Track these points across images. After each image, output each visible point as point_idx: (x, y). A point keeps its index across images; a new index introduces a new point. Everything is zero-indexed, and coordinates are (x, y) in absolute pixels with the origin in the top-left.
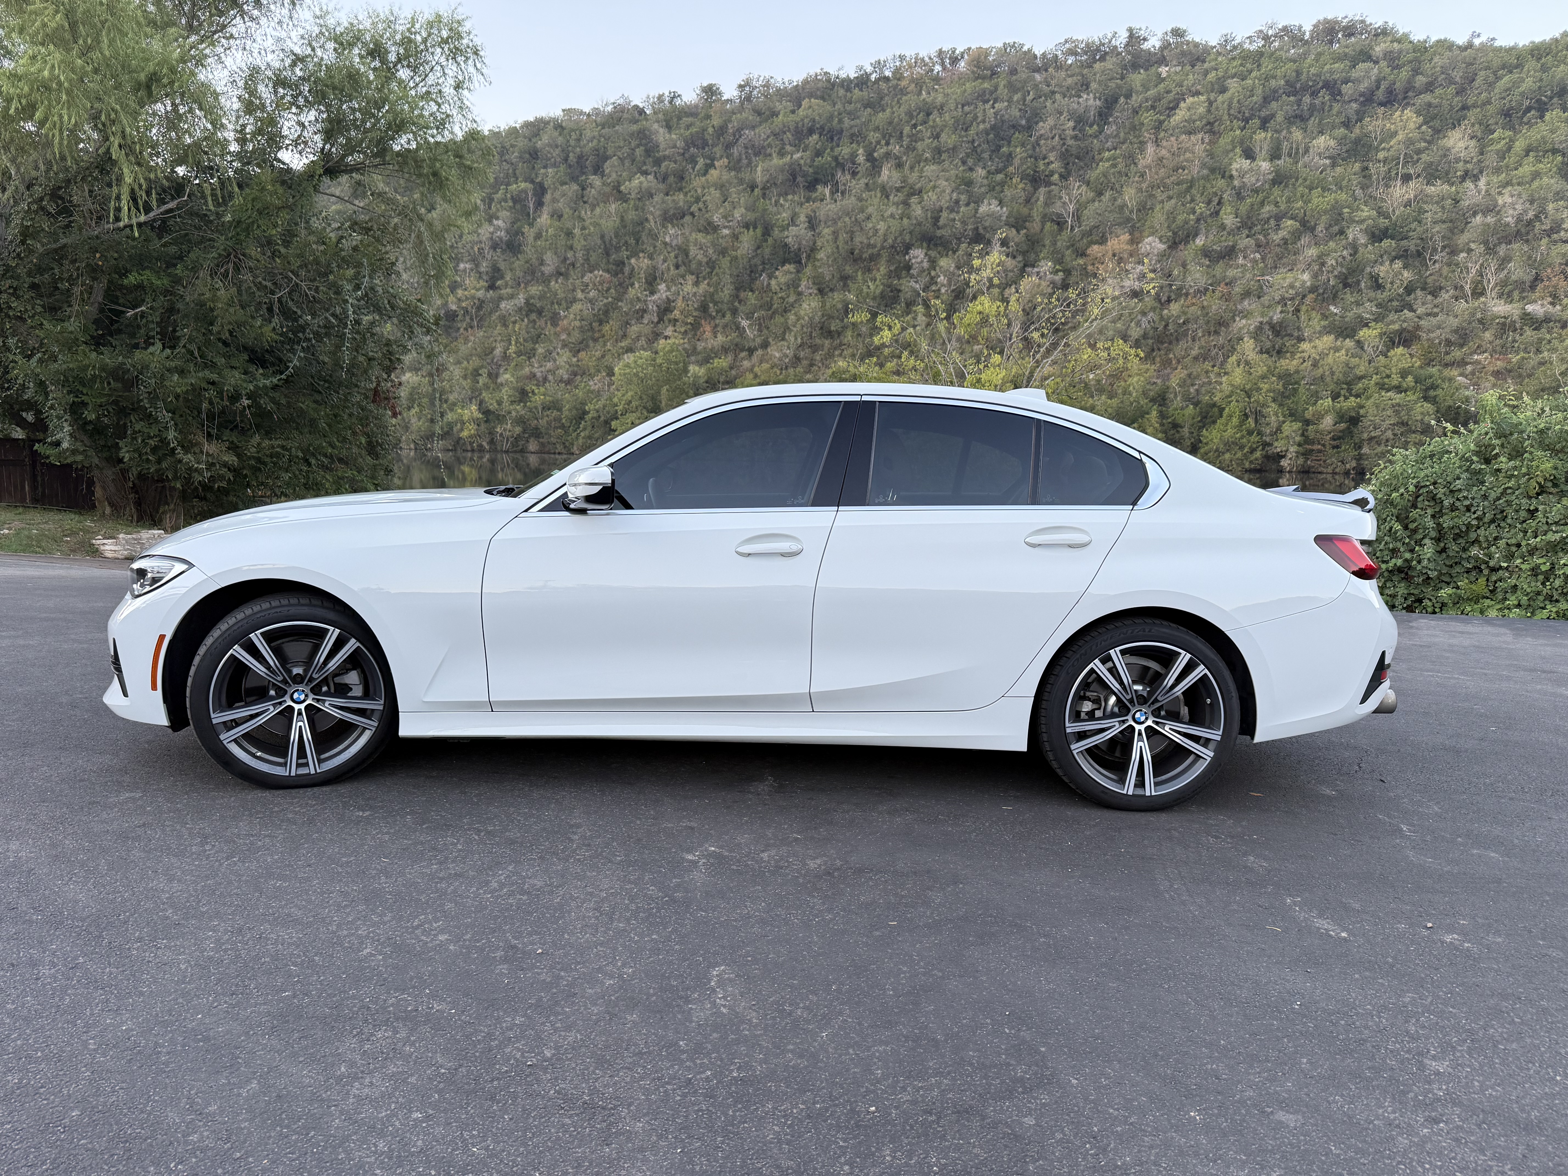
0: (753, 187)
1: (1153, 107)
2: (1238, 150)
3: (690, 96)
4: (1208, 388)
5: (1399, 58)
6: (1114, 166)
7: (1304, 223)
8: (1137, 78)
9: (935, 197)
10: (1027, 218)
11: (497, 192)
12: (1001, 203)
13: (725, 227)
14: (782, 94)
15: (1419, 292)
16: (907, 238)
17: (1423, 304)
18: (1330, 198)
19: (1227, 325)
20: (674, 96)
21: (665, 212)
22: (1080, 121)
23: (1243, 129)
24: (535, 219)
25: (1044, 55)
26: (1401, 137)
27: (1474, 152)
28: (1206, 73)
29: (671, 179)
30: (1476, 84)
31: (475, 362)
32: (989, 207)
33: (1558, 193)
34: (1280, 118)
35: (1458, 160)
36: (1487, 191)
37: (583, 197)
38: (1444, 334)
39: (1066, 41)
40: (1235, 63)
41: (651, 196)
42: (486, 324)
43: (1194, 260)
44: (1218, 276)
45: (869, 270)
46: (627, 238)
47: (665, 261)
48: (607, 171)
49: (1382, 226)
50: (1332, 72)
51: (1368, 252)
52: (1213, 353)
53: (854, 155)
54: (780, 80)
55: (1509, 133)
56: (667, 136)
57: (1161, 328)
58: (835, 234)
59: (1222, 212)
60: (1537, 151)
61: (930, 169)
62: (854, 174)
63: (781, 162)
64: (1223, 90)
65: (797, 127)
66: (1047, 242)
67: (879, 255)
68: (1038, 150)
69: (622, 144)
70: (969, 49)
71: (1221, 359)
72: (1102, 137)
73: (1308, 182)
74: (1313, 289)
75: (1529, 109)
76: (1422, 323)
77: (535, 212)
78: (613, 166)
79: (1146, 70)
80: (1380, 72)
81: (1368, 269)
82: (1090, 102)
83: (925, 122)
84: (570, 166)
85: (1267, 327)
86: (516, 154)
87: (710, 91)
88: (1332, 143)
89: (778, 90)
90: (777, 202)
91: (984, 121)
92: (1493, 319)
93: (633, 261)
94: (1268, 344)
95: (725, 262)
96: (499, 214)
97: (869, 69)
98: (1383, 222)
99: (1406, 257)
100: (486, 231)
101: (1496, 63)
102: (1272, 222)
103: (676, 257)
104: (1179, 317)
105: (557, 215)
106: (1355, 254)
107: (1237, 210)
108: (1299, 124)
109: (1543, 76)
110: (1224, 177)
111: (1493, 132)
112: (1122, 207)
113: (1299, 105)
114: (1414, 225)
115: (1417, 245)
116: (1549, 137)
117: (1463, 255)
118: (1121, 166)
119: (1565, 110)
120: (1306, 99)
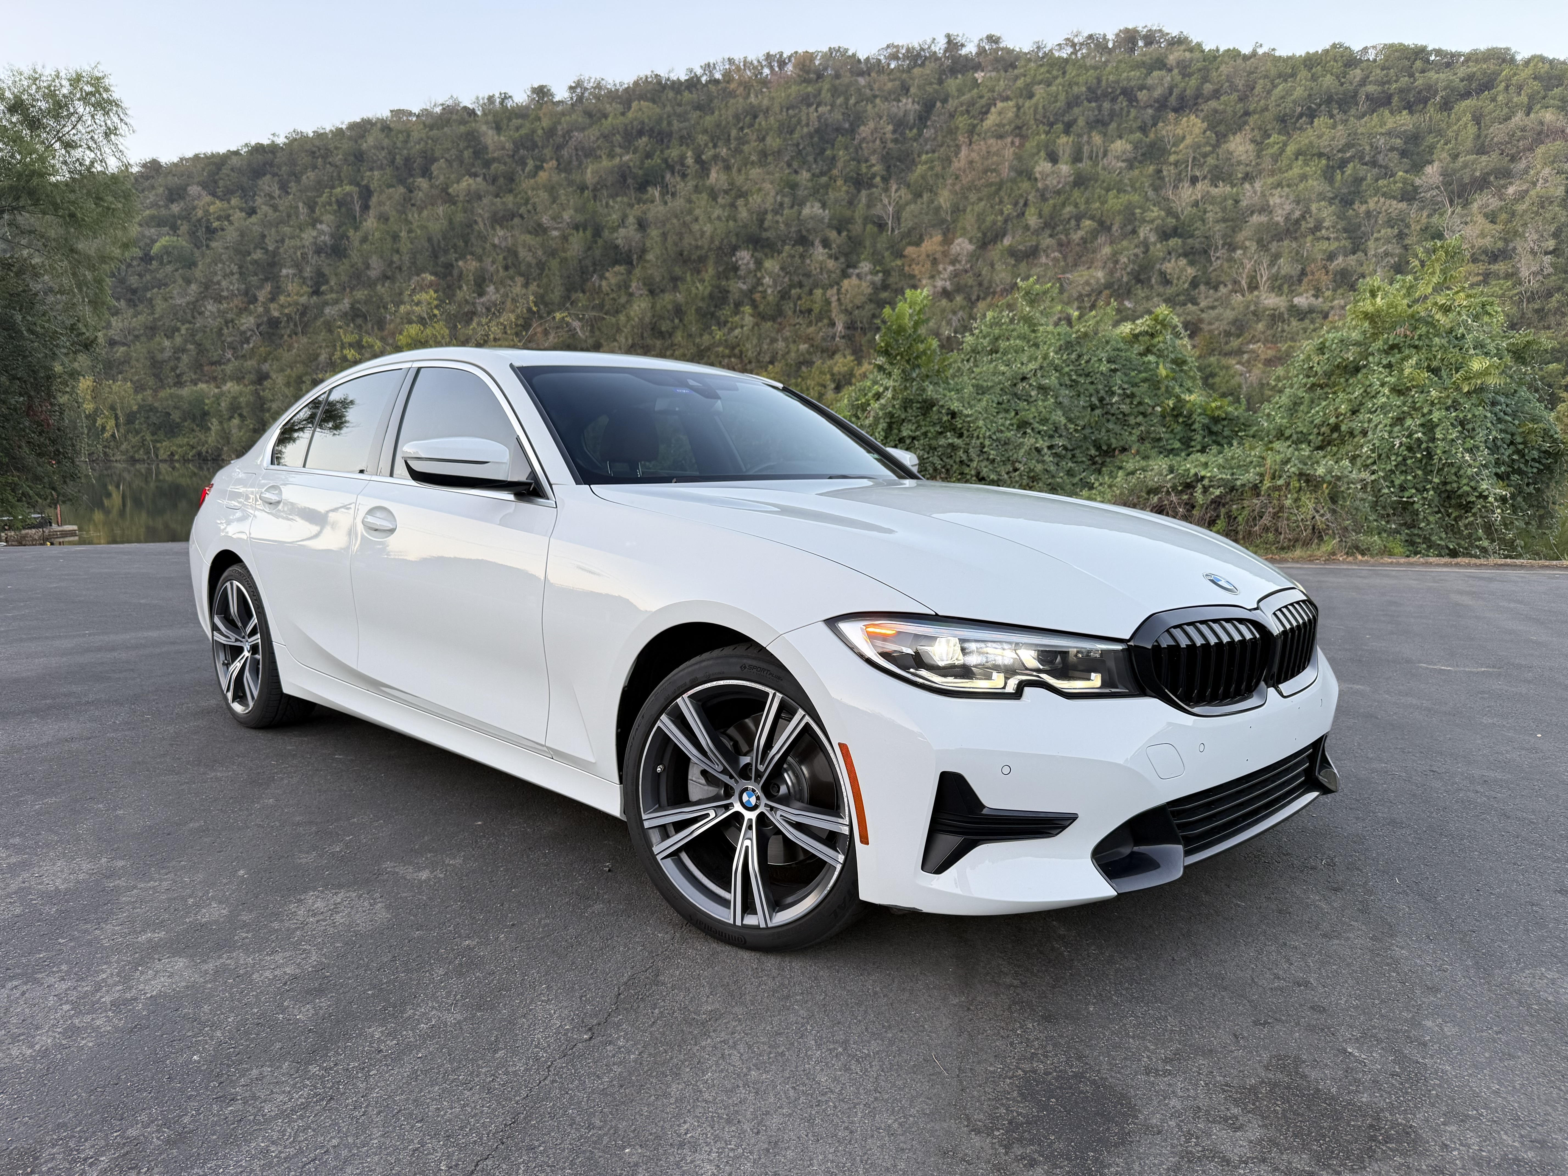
0: (583, 188)
1: (968, 112)
2: (1043, 154)
3: (520, 97)
5: (1189, 66)
6: (932, 168)
7: (1101, 223)
8: (952, 84)
9: (759, 200)
10: (850, 220)
11: (320, 196)
12: (824, 206)
13: (556, 229)
14: (613, 96)
15: (1202, 288)
16: (734, 240)
17: (1206, 298)
18: (1124, 198)
20: (505, 97)
21: (495, 214)
22: (900, 124)
23: (1047, 133)
24: (361, 223)
25: (868, 59)
26: (1188, 141)
27: (1252, 156)
28: (1017, 78)
29: (501, 181)
30: (1256, 91)
31: (299, 369)
32: (812, 209)
33: (1320, 194)
34: (1081, 122)
35: (1239, 163)
36: (1262, 192)
37: (410, 199)
38: (1223, 326)
39: (888, 46)
40: (1043, 70)
41: (480, 198)
42: (311, 330)
43: (1000, 260)
44: (1023, 274)
45: (699, 272)
46: (455, 240)
47: (493, 262)
48: (435, 173)
49: (1170, 225)
50: (1129, 79)
51: (1158, 249)
53: (683, 158)
54: (611, 82)
55: (1282, 138)
56: (496, 138)
58: (664, 235)
59: (1027, 213)
60: (1306, 155)
61: (755, 172)
62: (684, 176)
63: (610, 164)
64: (1030, 96)
65: (626, 129)
66: (868, 244)
67: (707, 256)
68: (860, 152)
69: (450, 146)
70: (796, 53)
72: (921, 140)
73: (1105, 185)
74: (1108, 286)
75: (1301, 116)
76: (1203, 315)
77: (361, 216)
78: (440, 168)
79: (963, 75)
80: (1173, 80)
81: (1158, 266)
82: (909, 105)
83: (751, 125)
84: (397, 169)
86: (340, 156)
87: (541, 92)
88: (1129, 147)
89: (610, 92)
90: (607, 203)
91: (807, 125)
92: (1264, 312)
93: (460, 263)
95: (554, 263)
96: (324, 218)
97: (699, 72)
98: (1172, 222)
99: (1193, 254)
100: (308, 236)
101: (1273, 72)
102: (1073, 222)
103: (505, 258)
105: (383, 218)
106: (1146, 252)
107: (1041, 211)
108: (1100, 128)
109: (1313, 84)
110: (1029, 179)
111: (1269, 136)
112: (938, 209)
113: (1100, 111)
114: (1199, 224)
115: (1201, 243)
116: (1316, 142)
117: (1239, 252)
118: (938, 169)
119: (1331, 116)
120: (1106, 105)
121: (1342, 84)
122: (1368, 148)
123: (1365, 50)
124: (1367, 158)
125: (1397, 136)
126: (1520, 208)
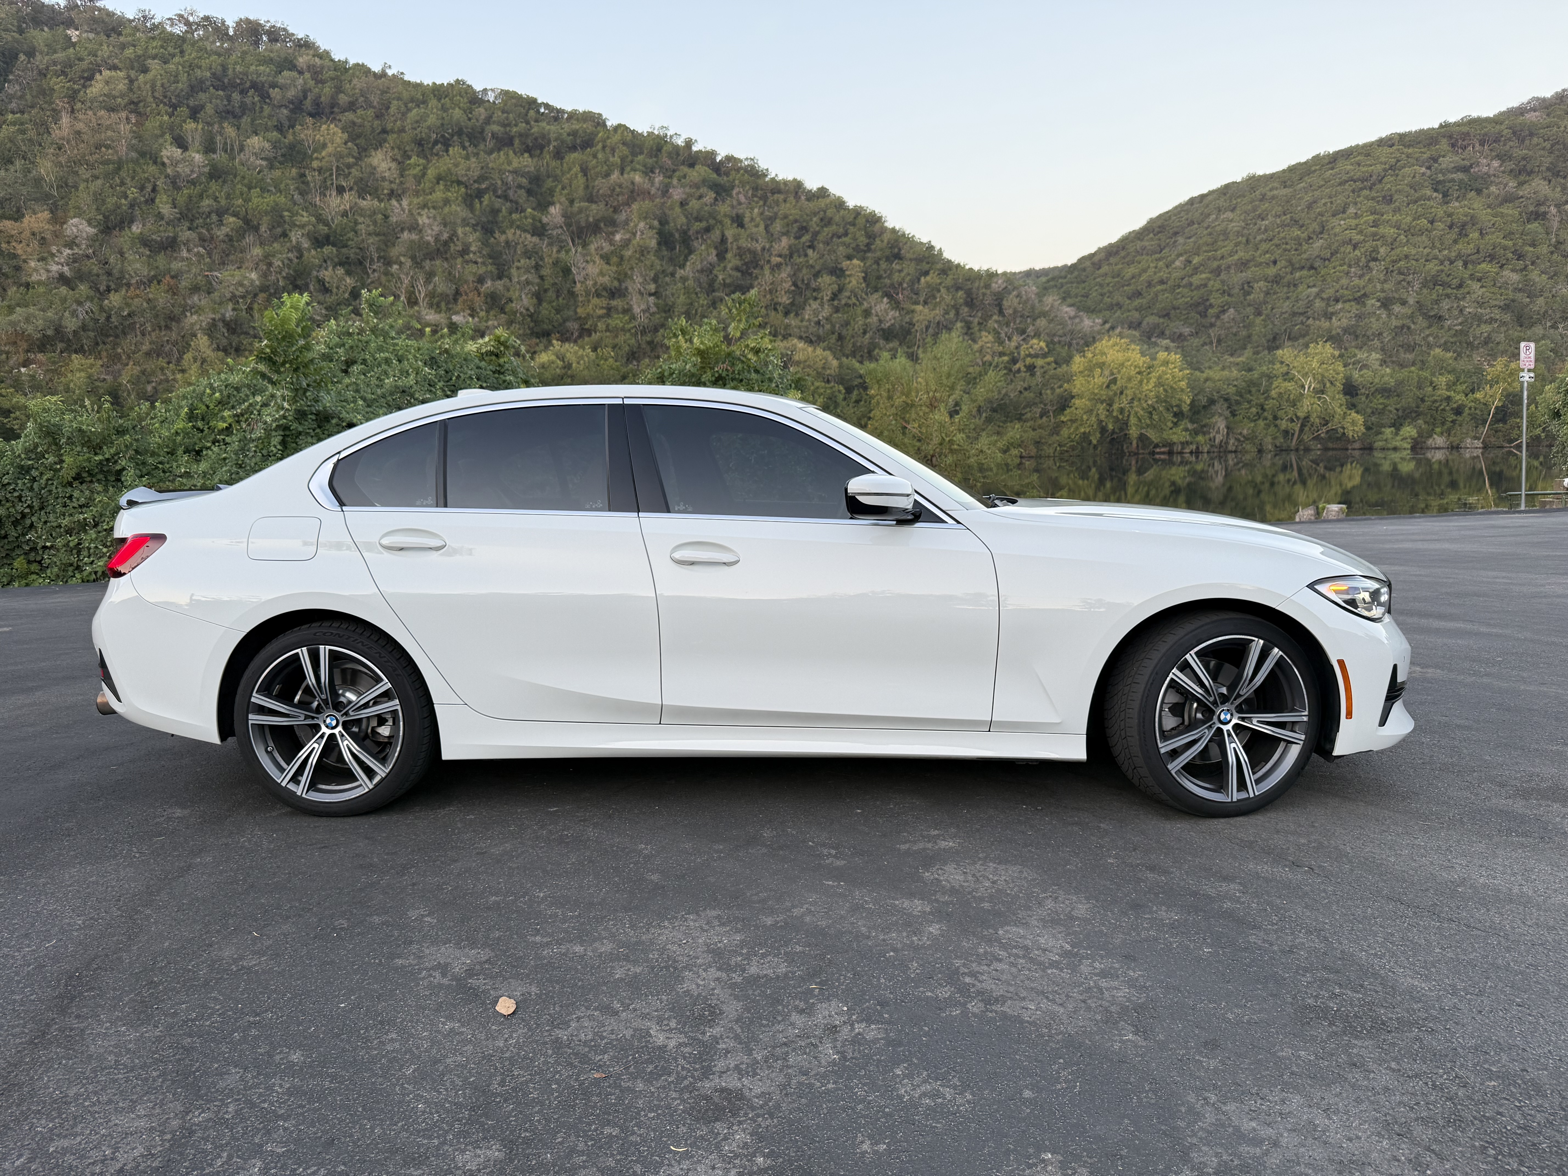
1: (64, 73)
2: (168, 137)
4: (165, 385)
5: (321, 73)
7: (247, 221)
8: (40, 36)
18: (270, 199)
19: (178, 321)
23: (170, 115)
26: (330, 149)
27: (395, 174)
28: (123, 47)
30: (391, 111)
33: (464, 219)
34: (209, 110)
35: (384, 179)
36: (410, 211)
40: (155, 44)
43: (131, 248)
44: (161, 267)
49: (322, 232)
50: (258, 74)
51: (313, 256)
52: (167, 348)
55: (422, 161)
57: (102, 320)
59: (157, 200)
60: (446, 181)
64: (145, 70)
71: (176, 355)
73: (246, 181)
74: (263, 289)
75: (436, 142)
79: (51, 28)
80: (305, 83)
81: (315, 273)
85: (221, 324)
88: (267, 145)
94: (224, 342)
98: (323, 229)
99: (349, 264)
101: (405, 95)
102: (214, 217)
104: (121, 309)
106: (300, 257)
107: (174, 200)
108: (231, 120)
109: (445, 115)
110: (155, 163)
111: (409, 158)
112: (38, 181)
113: (229, 101)
114: (351, 235)
115: (356, 254)
116: (454, 170)
117: (395, 267)
118: (32, 134)
119: (464, 148)
120: (236, 96)
121: (470, 119)
122: (499, 182)
123: (485, 90)
124: (500, 192)
125: (522, 176)
126: (628, 253)
